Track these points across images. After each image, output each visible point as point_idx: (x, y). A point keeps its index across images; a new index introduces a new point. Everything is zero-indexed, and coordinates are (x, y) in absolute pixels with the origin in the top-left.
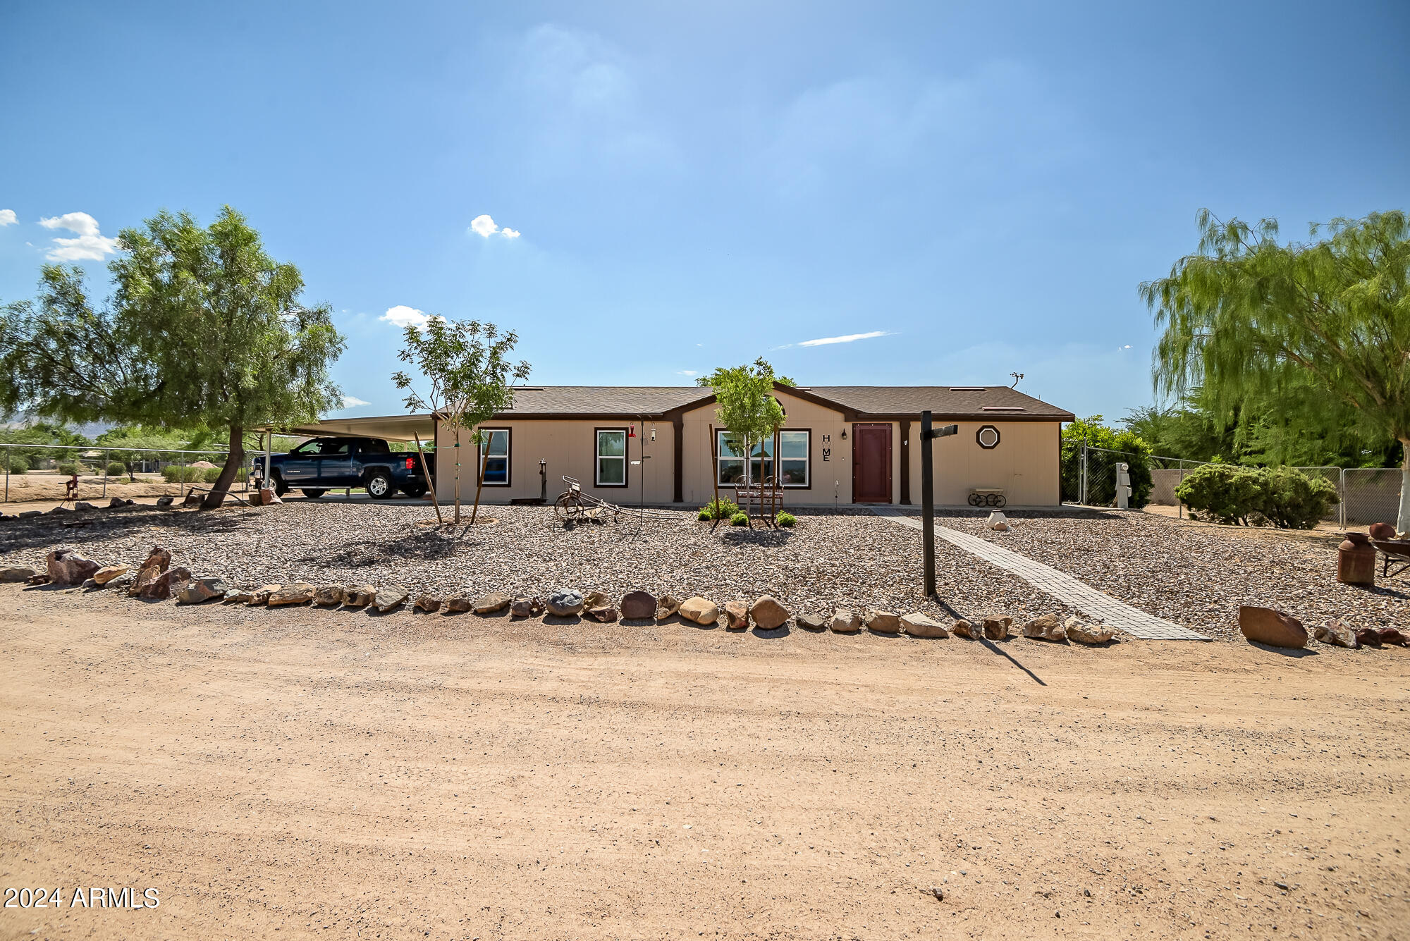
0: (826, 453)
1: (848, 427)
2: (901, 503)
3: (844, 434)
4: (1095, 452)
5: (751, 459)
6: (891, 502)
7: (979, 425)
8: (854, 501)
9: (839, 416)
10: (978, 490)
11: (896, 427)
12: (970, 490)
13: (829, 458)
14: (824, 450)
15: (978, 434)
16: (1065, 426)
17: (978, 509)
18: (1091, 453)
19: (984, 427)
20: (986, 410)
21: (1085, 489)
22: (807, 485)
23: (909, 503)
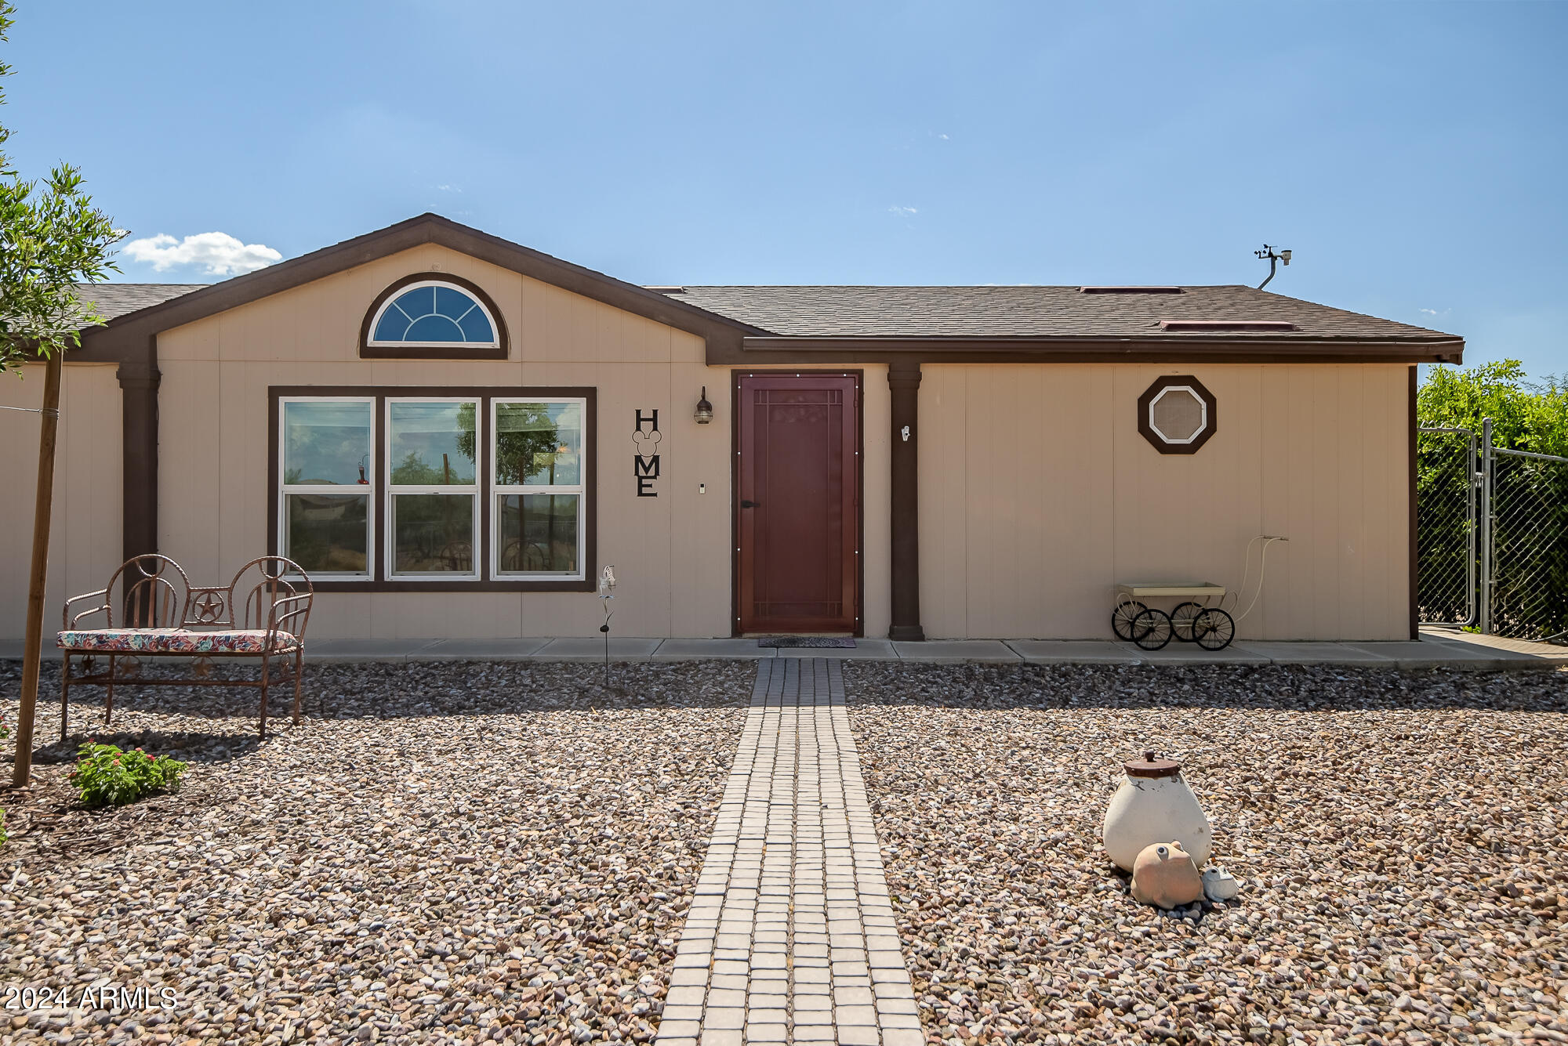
0: (647, 469)
1: (719, 383)
2: (893, 635)
3: (704, 405)
4: (1517, 464)
5: (392, 490)
6: (858, 630)
7: (1151, 373)
8: (737, 631)
9: (691, 347)
10: (1138, 592)
11: (875, 378)
12: (1117, 588)
13: (657, 485)
14: (638, 459)
15: (1144, 402)
16: (1427, 374)
17: (1137, 658)
18: (1504, 466)
19: (1162, 382)
20: (1170, 327)
21: (1487, 581)
22: (582, 577)
23: (919, 636)
